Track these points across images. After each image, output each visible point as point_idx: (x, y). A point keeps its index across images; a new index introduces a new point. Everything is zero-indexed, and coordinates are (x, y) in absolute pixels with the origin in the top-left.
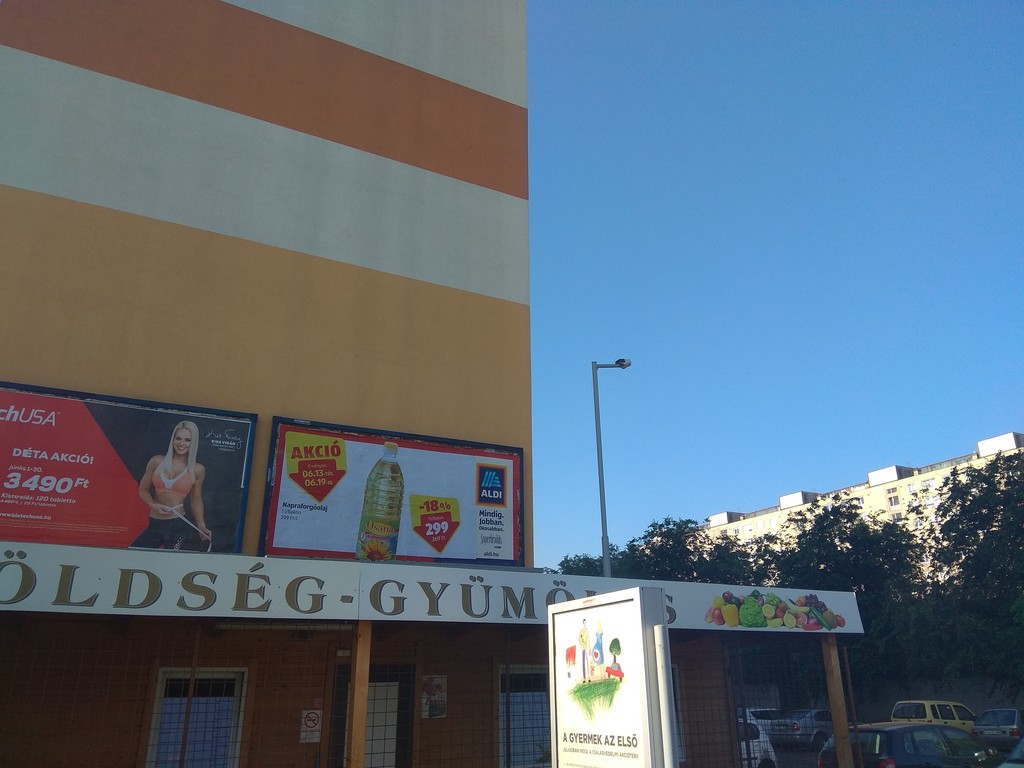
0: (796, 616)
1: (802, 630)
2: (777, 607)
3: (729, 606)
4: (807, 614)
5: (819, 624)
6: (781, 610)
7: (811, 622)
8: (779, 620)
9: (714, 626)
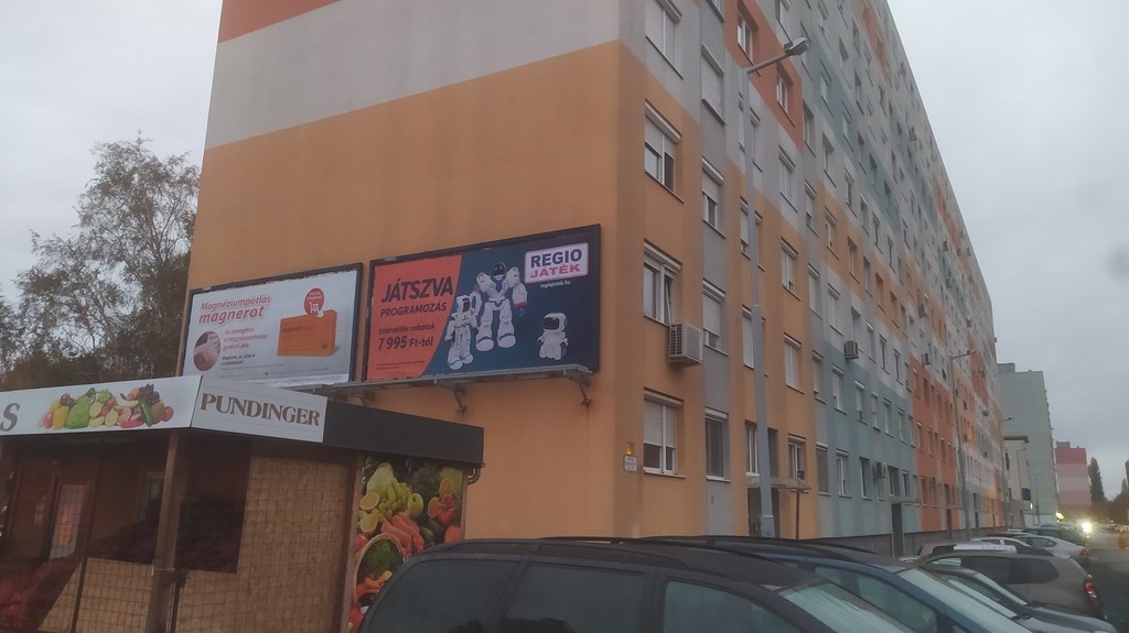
0: (120, 412)
1: (120, 429)
2: (106, 403)
3: (63, 408)
4: (133, 409)
5: (142, 420)
6: (109, 405)
7: (134, 418)
8: (101, 419)
9: (42, 431)
